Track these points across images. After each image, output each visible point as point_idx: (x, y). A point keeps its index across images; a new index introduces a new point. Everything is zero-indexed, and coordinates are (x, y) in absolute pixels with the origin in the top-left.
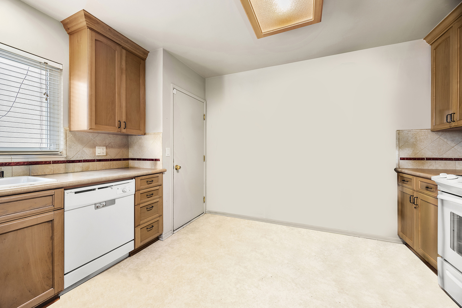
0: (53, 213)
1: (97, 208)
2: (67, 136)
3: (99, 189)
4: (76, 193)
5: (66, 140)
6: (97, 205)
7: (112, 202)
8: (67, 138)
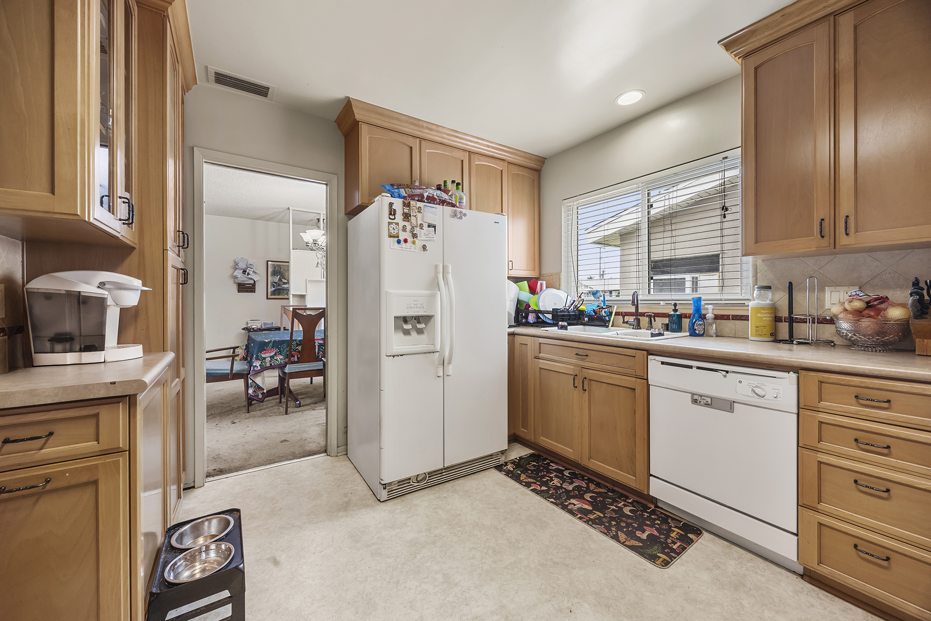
0: (634, 379)
1: (695, 401)
2: (758, 271)
3: (698, 368)
4: (663, 363)
5: (757, 279)
6: (696, 397)
7: (729, 406)
8: (758, 275)
